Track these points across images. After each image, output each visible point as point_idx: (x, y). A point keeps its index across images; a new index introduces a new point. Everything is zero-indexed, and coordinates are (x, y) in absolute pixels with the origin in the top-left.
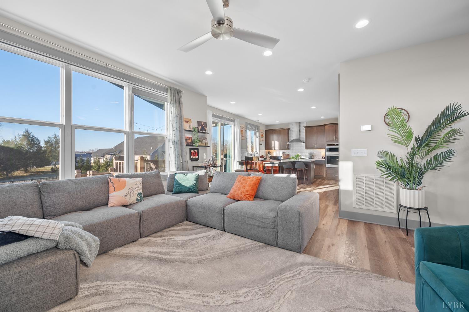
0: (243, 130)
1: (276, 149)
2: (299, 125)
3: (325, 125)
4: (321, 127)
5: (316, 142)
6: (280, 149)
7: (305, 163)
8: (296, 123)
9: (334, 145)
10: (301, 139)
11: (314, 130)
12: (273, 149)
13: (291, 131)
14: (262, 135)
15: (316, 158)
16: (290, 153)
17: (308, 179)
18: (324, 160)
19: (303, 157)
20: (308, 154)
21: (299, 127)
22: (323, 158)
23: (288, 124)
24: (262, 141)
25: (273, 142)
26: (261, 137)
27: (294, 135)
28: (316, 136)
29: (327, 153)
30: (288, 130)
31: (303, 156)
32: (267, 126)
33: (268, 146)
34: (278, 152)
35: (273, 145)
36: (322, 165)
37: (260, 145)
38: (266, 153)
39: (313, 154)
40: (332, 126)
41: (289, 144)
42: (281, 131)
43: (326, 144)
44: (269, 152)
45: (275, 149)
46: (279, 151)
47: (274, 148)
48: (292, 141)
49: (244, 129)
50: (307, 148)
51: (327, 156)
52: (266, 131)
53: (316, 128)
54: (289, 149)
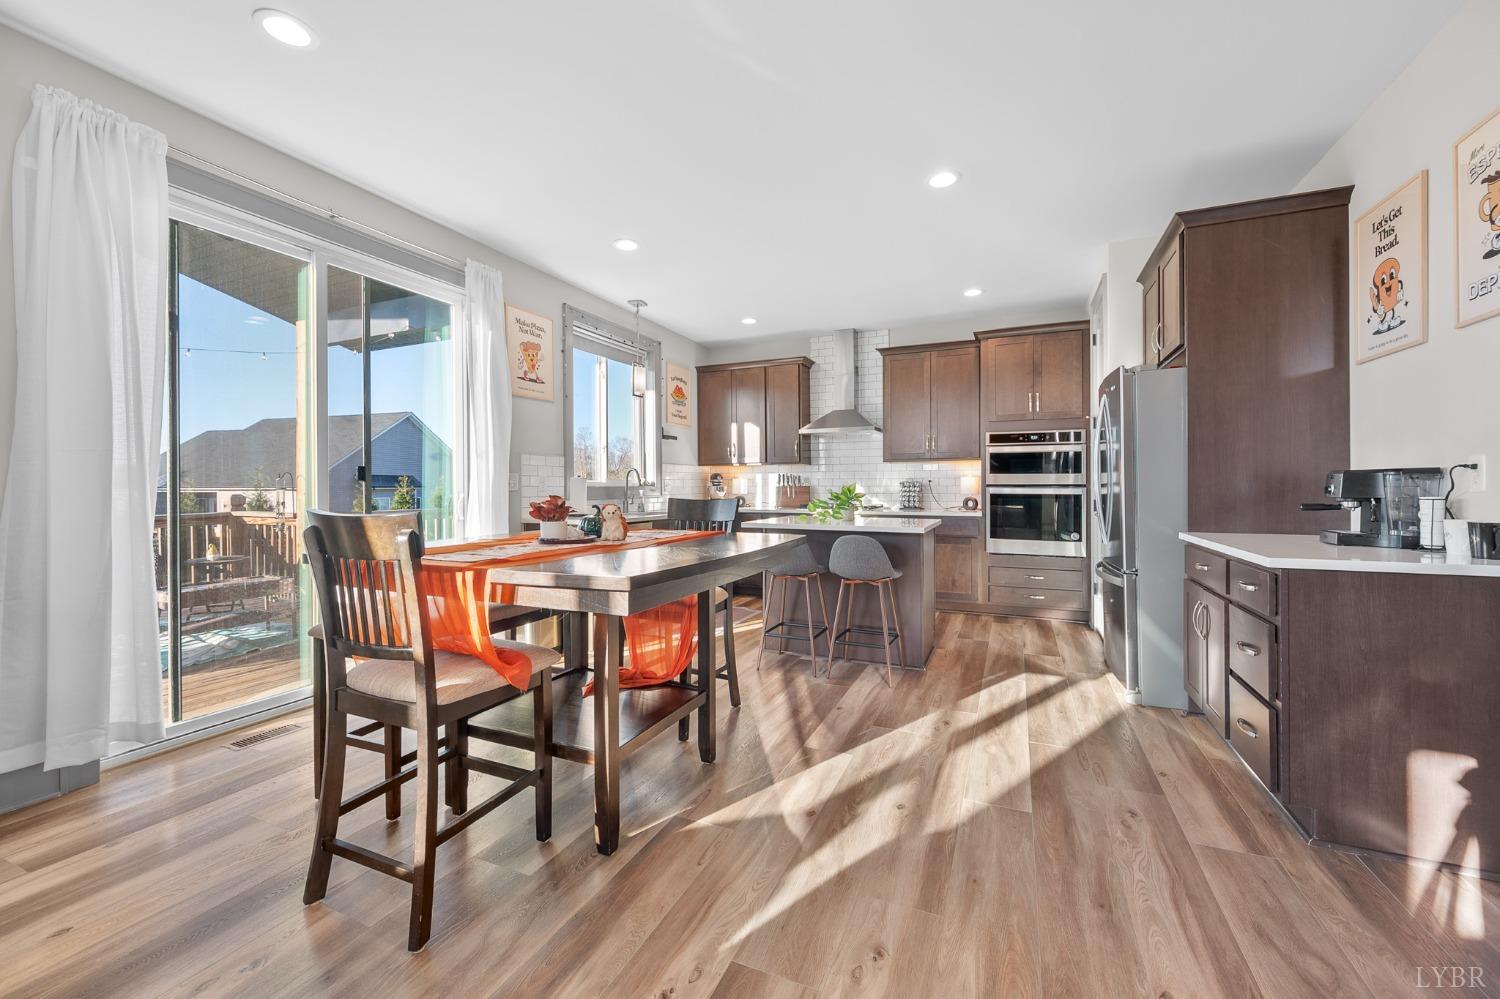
0: (537, 347)
1: (747, 460)
2: (856, 346)
3: (979, 338)
4: (959, 351)
5: (934, 425)
6: (766, 460)
7: (884, 538)
8: (843, 332)
9: (1026, 439)
10: (865, 412)
11: (927, 364)
12: (734, 460)
13: (821, 374)
14: (679, 391)
15: (934, 504)
16: (814, 483)
17: (906, 634)
18: (979, 514)
19: (875, 502)
20: (896, 487)
21: (856, 353)
22: (971, 504)
23: (805, 338)
24: (677, 419)
25: (734, 427)
26: (671, 399)
27: (830, 396)
28: (934, 397)
29: (992, 478)
30: (806, 365)
31: (876, 494)
32: (706, 348)
33: (712, 448)
34: (759, 477)
35: (734, 439)
36: (967, 539)
37: (664, 437)
38: (704, 480)
39: (921, 486)
40: (1018, 340)
41: (807, 437)
42: (770, 371)
43: (988, 435)
44: (715, 476)
45: (741, 463)
46: (766, 472)
47: (741, 455)
48: (823, 422)
49: (548, 344)
50: (892, 455)
51: (992, 496)
52: (703, 372)
53: (934, 354)
54: (808, 461)
